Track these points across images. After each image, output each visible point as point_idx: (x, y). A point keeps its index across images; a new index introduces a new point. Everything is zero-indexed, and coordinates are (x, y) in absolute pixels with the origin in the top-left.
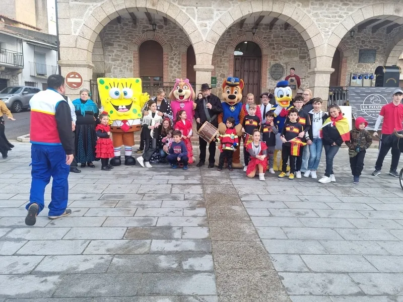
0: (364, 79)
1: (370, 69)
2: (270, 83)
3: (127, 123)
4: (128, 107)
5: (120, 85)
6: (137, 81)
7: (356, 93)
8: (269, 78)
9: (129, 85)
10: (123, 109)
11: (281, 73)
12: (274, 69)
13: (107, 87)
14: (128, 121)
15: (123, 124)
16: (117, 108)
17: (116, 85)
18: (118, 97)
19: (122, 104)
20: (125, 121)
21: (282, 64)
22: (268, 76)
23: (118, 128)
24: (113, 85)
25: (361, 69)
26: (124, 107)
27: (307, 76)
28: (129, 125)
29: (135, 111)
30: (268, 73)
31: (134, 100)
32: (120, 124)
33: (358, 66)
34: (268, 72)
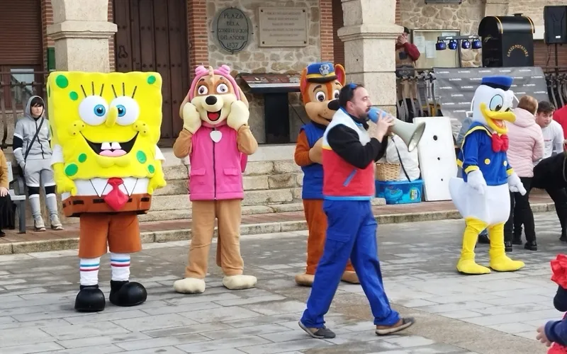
0: (462, 50)
1: (451, 20)
2: (218, 61)
3: (121, 187)
4: (127, 146)
5: (108, 89)
6: (152, 80)
7: (454, 84)
8: (214, 48)
9: (129, 90)
10: (112, 150)
11: (245, 34)
12: (224, 21)
13: (74, 96)
14: (125, 181)
15: (110, 188)
16: (97, 147)
17: (98, 90)
18: (101, 119)
19: (111, 139)
20: (115, 182)
21: (244, 10)
22: (210, 43)
23: (98, 200)
24: (88, 90)
25: (432, 19)
26: (116, 146)
27: (311, 40)
28: (125, 193)
29: (142, 157)
30: (209, 35)
31: (141, 129)
32: (102, 189)
33: (424, 13)
34: (209, 30)
